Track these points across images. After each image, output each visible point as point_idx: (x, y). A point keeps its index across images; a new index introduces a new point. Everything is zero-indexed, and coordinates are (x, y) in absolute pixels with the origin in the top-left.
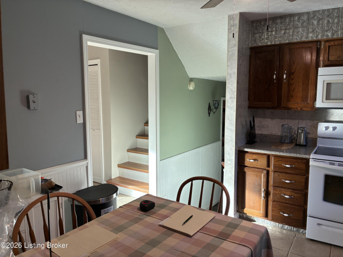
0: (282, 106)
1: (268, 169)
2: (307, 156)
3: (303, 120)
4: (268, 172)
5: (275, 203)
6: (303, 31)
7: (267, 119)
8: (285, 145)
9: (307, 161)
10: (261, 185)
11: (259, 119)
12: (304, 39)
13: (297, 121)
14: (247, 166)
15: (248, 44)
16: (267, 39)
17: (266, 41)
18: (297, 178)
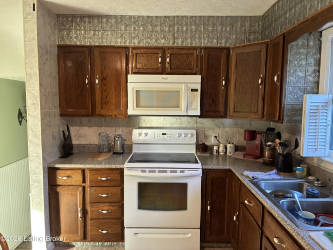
0: (97, 113)
1: (84, 185)
2: (121, 166)
3: (120, 127)
4: (84, 188)
5: (93, 221)
6: (112, 35)
7: (85, 128)
8: (103, 154)
9: (122, 170)
10: (77, 205)
11: (76, 127)
12: (113, 44)
13: (114, 128)
14: (59, 185)
15: (55, 40)
16: (75, 37)
17: (75, 40)
18: (113, 190)
